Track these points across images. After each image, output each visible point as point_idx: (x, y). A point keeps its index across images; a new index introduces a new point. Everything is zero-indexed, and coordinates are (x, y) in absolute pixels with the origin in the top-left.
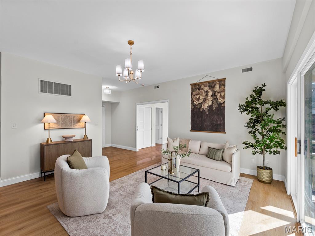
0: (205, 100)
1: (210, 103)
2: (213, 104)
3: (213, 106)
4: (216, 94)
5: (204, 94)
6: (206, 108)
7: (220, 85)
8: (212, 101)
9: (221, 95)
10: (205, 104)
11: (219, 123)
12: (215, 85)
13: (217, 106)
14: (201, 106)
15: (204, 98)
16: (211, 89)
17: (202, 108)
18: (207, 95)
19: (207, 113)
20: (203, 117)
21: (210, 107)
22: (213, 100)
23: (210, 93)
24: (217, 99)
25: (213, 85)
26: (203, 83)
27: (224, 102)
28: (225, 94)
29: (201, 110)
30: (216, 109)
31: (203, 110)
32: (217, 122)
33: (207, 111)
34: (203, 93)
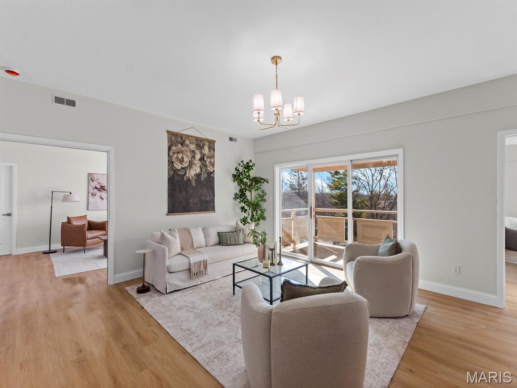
0: (191, 164)
1: (198, 171)
2: (201, 172)
3: (201, 174)
4: (205, 159)
5: (189, 154)
6: (192, 177)
7: (209, 148)
8: (200, 167)
9: (210, 162)
10: (191, 170)
11: (208, 199)
12: (204, 145)
13: (207, 176)
14: (186, 173)
15: (190, 161)
16: (199, 149)
17: (187, 175)
18: (194, 157)
19: (194, 185)
20: (189, 190)
21: (198, 176)
22: (202, 167)
23: (198, 156)
24: (206, 166)
25: (201, 145)
26: (188, 136)
27: (214, 171)
28: (214, 161)
29: (185, 179)
30: (205, 180)
31: (189, 179)
32: (206, 198)
33: (194, 181)
34: (189, 152)
